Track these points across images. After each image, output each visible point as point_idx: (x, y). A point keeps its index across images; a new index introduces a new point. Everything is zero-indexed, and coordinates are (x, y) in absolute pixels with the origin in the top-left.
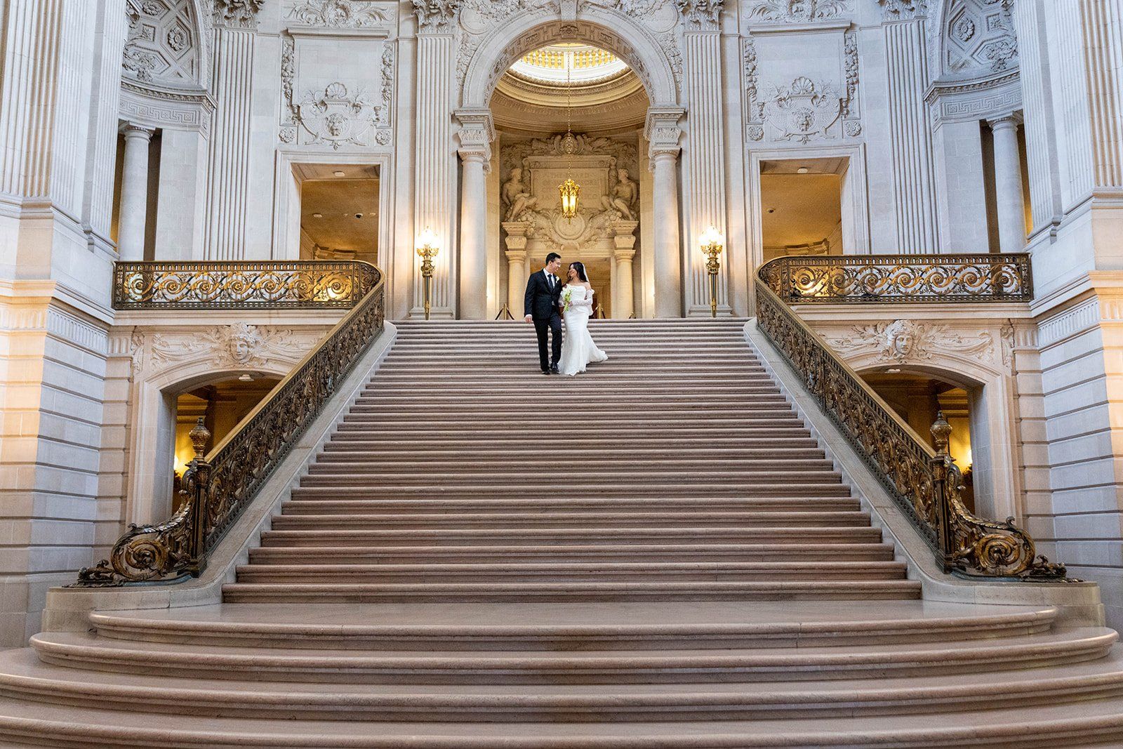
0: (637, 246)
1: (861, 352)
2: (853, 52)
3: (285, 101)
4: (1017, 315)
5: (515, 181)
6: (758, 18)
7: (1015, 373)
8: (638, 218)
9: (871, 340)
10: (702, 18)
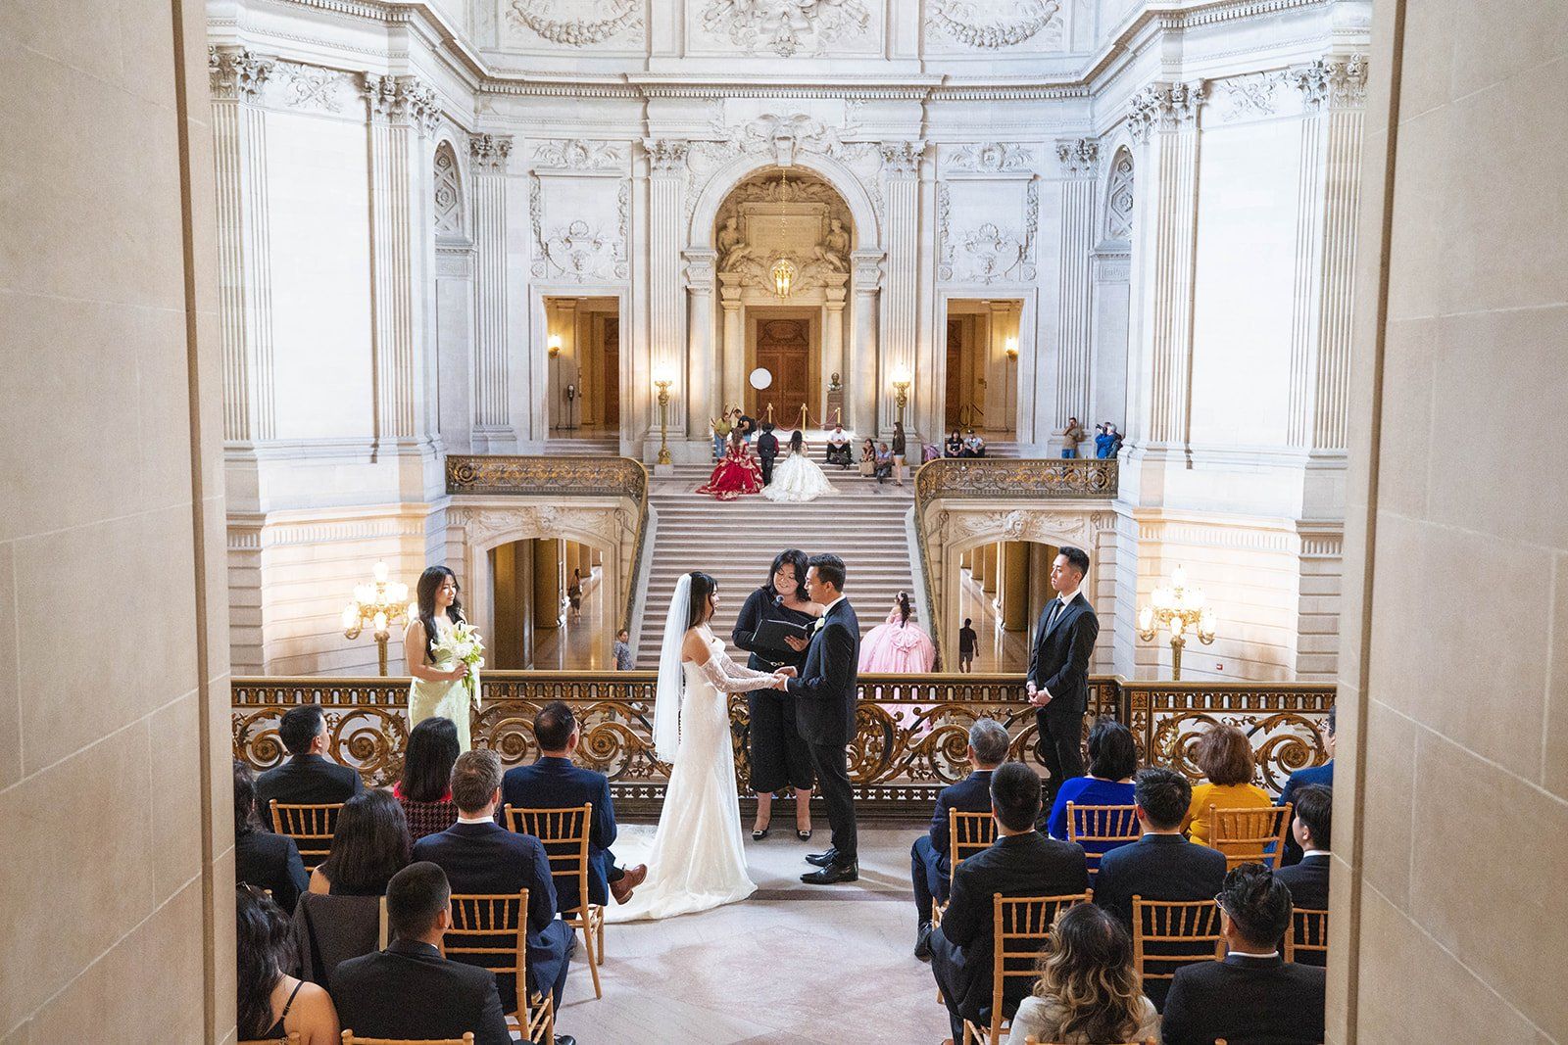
0: (847, 298)
1: (990, 532)
2: (1034, 202)
3: (534, 237)
4: (1102, 508)
5: (731, 229)
6: (953, 165)
7: (1098, 547)
8: (850, 272)
9: (998, 523)
10: (904, 166)
